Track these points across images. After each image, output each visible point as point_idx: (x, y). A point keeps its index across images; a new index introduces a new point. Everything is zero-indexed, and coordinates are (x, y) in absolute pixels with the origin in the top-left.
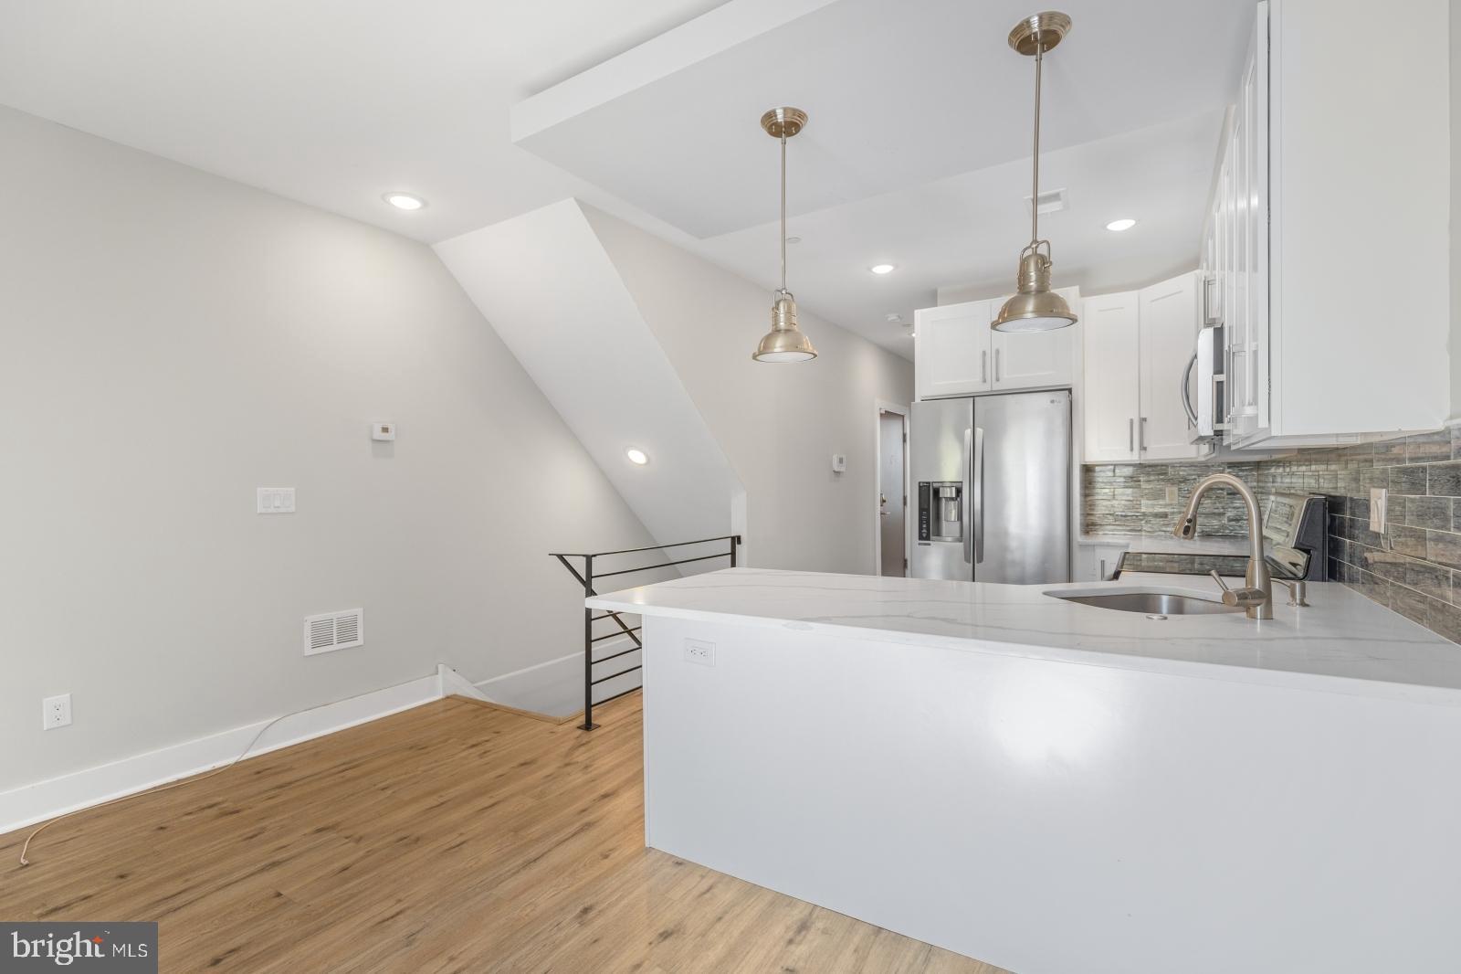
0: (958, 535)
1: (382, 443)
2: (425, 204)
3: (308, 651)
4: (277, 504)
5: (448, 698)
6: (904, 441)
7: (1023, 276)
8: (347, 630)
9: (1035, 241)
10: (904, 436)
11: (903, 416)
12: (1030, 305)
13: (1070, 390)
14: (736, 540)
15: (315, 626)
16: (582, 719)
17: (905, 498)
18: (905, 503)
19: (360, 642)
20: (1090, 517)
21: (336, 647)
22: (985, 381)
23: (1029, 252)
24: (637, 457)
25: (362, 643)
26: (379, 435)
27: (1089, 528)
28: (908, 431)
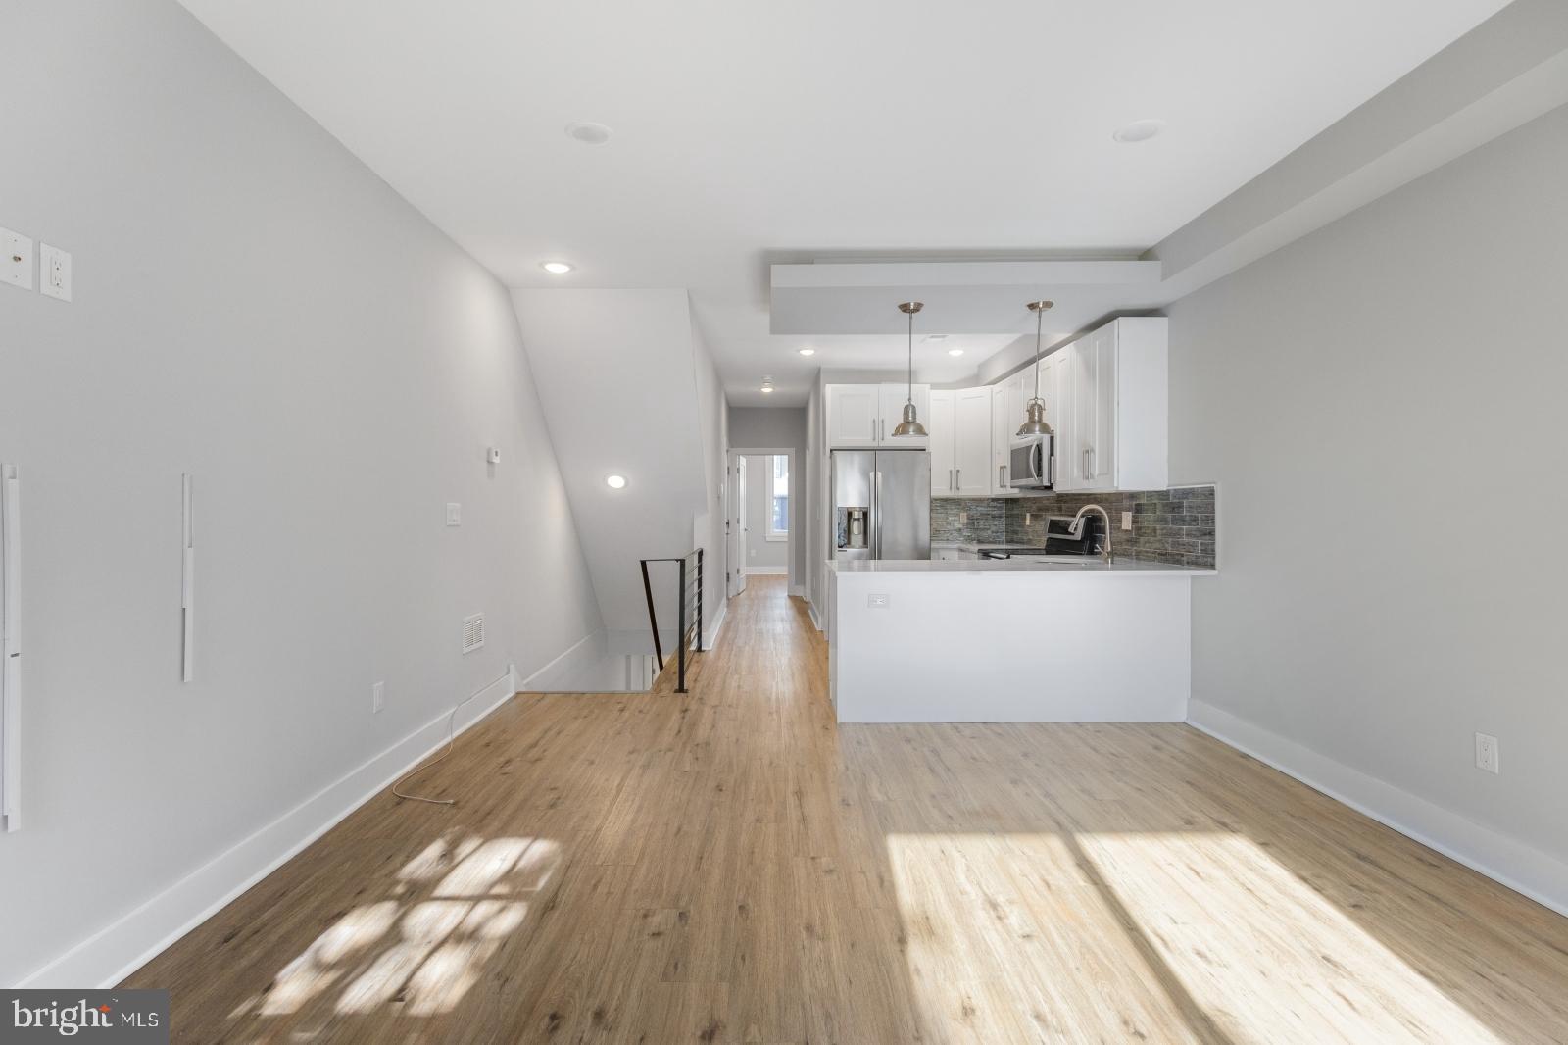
0: (861, 543)
2: (573, 268)
3: (465, 649)
4: (455, 517)
5: (517, 693)
8: (479, 631)
14: (701, 553)
15: (467, 627)
16: (675, 685)
19: (483, 642)
21: (474, 646)
22: (874, 440)
24: (616, 482)
26: (494, 458)
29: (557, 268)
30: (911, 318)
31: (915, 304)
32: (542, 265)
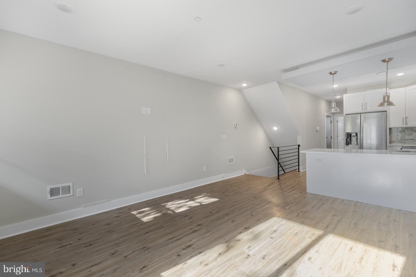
0: (356, 144)
2: (248, 84)
3: (228, 163)
4: (224, 138)
5: (245, 174)
6: (331, 123)
7: (384, 99)
8: (232, 160)
9: (387, 93)
10: (331, 121)
11: (331, 116)
12: (386, 104)
13: (386, 111)
14: (299, 146)
15: (229, 159)
16: (277, 178)
17: (331, 137)
18: (331, 138)
19: (234, 163)
20: (391, 140)
21: (231, 163)
22: (363, 110)
23: (385, 95)
24: (275, 128)
26: (236, 126)
27: (391, 142)
28: (332, 120)
29: (245, 85)
30: (333, 76)
31: (334, 72)
32: (241, 85)
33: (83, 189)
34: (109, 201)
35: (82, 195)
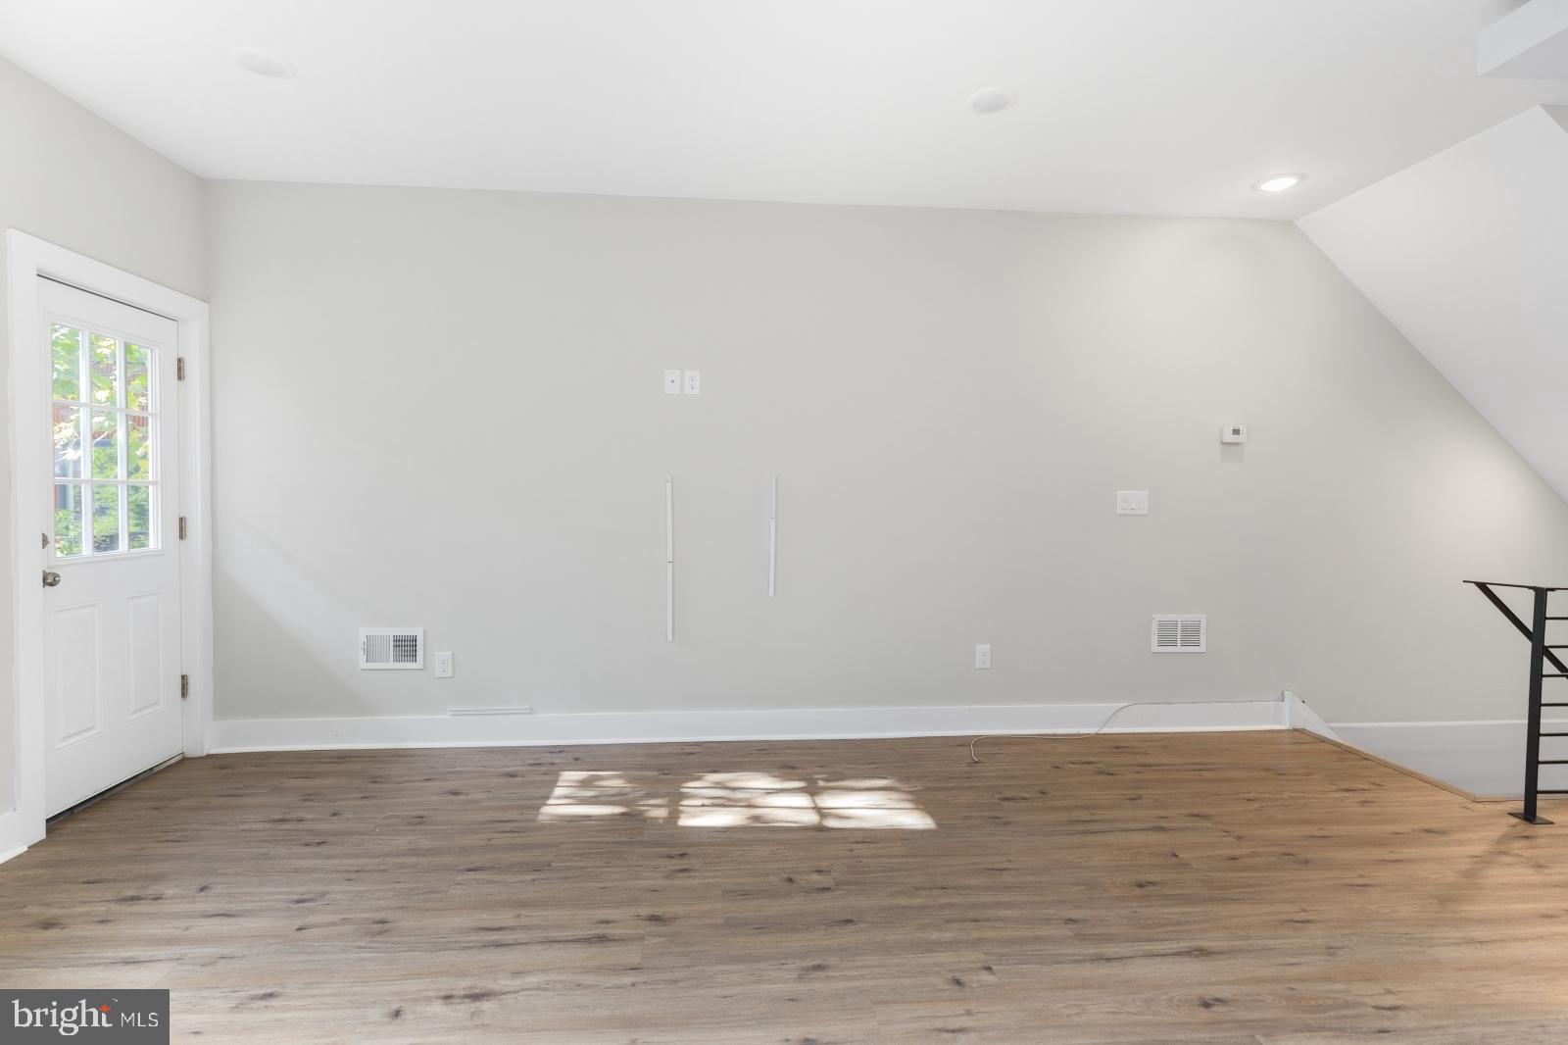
1: (1230, 447)
3: (1155, 648)
4: (1133, 506)
5: (1295, 730)
8: (1191, 634)
15: (1161, 624)
19: (1202, 649)
25: (1204, 650)
26: (1229, 437)
29: (1279, 185)
32: (1245, 187)
33: (453, 654)
34: (532, 711)
35: (450, 674)
